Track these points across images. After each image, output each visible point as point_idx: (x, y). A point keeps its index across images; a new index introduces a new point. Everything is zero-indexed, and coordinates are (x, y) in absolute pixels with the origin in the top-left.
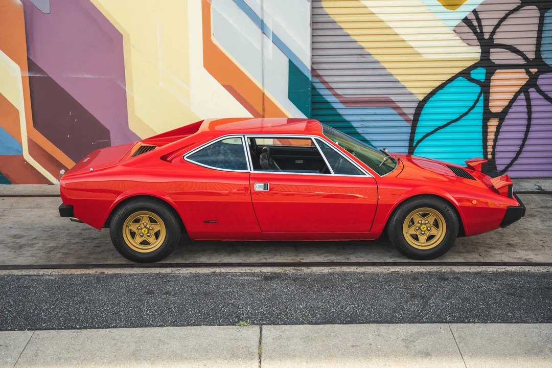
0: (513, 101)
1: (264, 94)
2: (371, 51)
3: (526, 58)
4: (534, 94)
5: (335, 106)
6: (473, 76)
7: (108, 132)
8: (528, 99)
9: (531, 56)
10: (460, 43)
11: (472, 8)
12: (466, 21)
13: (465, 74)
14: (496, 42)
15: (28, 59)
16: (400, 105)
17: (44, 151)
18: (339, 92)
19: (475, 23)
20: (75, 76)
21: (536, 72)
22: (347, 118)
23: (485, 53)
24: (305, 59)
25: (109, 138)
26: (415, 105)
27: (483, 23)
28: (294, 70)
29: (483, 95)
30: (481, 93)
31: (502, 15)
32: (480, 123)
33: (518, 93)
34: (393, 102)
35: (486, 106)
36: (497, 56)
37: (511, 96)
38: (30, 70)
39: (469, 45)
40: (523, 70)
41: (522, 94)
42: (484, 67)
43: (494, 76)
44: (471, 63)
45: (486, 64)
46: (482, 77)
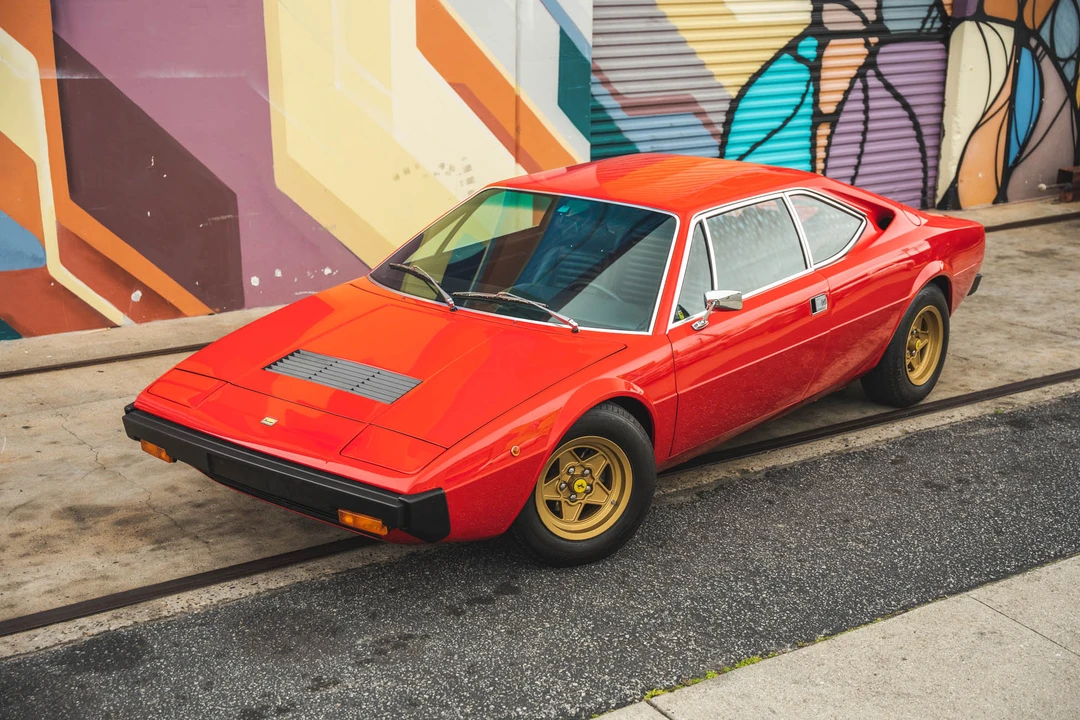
0: (847, 92)
1: (518, 99)
3: (865, 21)
4: (873, 82)
5: (614, 114)
6: (802, 53)
7: (233, 196)
8: (865, 89)
9: (871, 16)
13: (791, 48)
15: (57, 39)
16: (706, 107)
18: (619, 88)
20: (162, 75)
21: (876, 44)
22: (632, 137)
23: (817, 12)
24: (584, 27)
25: (236, 212)
26: (726, 106)
28: (568, 49)
29: (811, 84)
30: (809, 82)
32: (808, 132)
33: (853, 80)
34: (695, 102)
35: (816, 103)
36: (836, 17)
37: (845, 85)
38: (59, 64)
40: (862, 40)
41: (858, 80)
42: (815, 35)
43: (828, 52)
44: (798, 31)
45: (816, 30)
46: (811, 53)
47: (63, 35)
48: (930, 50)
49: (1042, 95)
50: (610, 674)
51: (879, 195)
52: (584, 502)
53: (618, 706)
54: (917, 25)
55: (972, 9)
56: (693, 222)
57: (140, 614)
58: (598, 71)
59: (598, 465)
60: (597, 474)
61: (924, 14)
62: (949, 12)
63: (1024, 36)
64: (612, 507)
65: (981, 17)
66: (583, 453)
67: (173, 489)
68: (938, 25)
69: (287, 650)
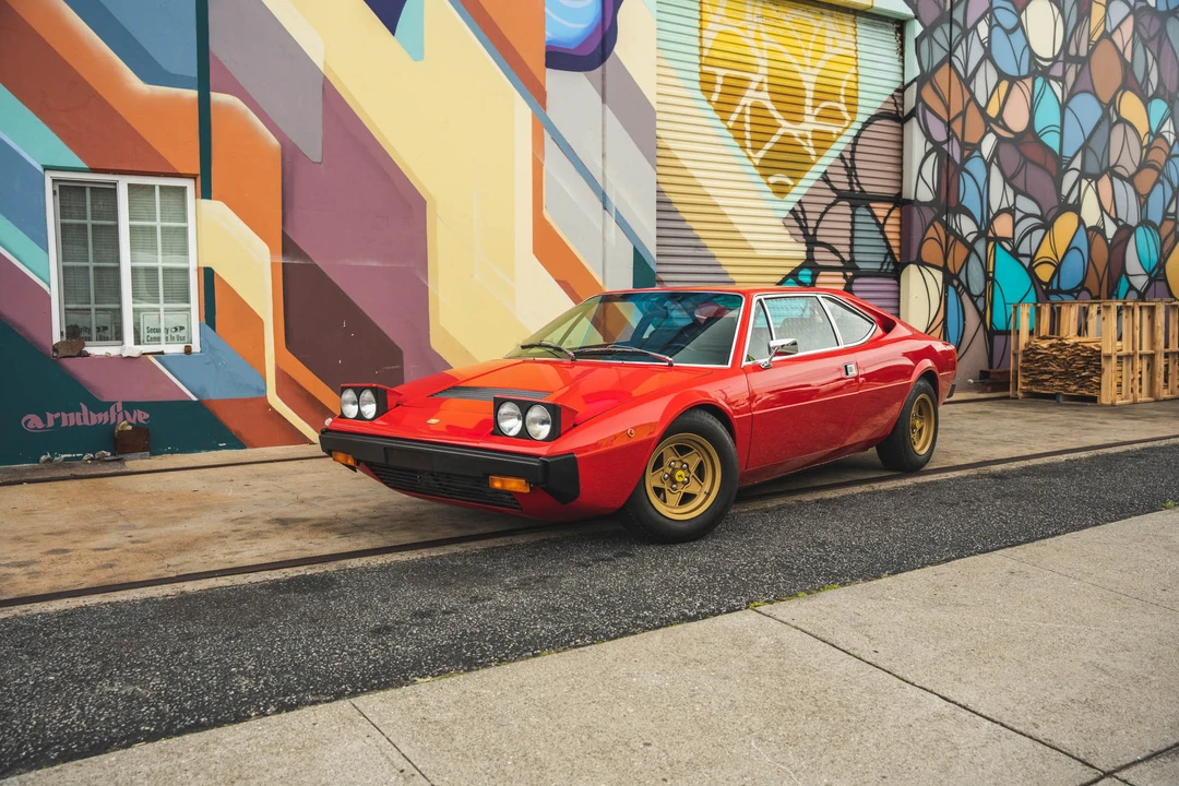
2: (707, 243)
3: (843, 260)
6: (801, 279)
7: (400, 352)
9: (847, 257)
10: (788, 238)
11: (798, 198)
12: (793, 211)
13: (794, 274)
14: (819, 239)
15: (284, 234)
17: (301, 387)
19: (802, 217)
20: (354, 264)
21: (851, 277)
23: (810, 251)
24: (651, 249)
25: (401, 363)
27: (808, 216)
28: (640, 261)
31: (822, 209)
36: (822, 256)
38: (285, 252)
39: (798, 242)
40: (841, 274)
42: (810, 268)
43: (819, 280)
44: (798, 264)
45: (811, 264)
46: (807, 280)
47: (289, 233)
48: (886, 285)
49: (964, 319)
50: (718, 594)
51: (879, 307)
52: (683, 491)
53: (728, 612)
54: (878, 266)
55: (914, 257)
56: (755, 299)
57: (332, 567)
58: (661, 281)
59: (693, 460)
60: (693, 469)
61: (882, 260)
62: (898, 259)
63: (949, 278)
64: (705, 496)
65: (920, 263)
66: (682, 450)
67: (354, 511)
68: (891, 267)
69: (447, 584)
